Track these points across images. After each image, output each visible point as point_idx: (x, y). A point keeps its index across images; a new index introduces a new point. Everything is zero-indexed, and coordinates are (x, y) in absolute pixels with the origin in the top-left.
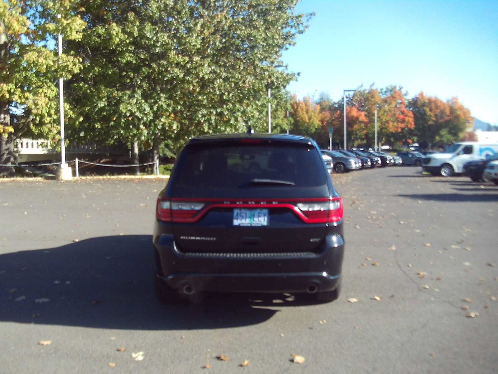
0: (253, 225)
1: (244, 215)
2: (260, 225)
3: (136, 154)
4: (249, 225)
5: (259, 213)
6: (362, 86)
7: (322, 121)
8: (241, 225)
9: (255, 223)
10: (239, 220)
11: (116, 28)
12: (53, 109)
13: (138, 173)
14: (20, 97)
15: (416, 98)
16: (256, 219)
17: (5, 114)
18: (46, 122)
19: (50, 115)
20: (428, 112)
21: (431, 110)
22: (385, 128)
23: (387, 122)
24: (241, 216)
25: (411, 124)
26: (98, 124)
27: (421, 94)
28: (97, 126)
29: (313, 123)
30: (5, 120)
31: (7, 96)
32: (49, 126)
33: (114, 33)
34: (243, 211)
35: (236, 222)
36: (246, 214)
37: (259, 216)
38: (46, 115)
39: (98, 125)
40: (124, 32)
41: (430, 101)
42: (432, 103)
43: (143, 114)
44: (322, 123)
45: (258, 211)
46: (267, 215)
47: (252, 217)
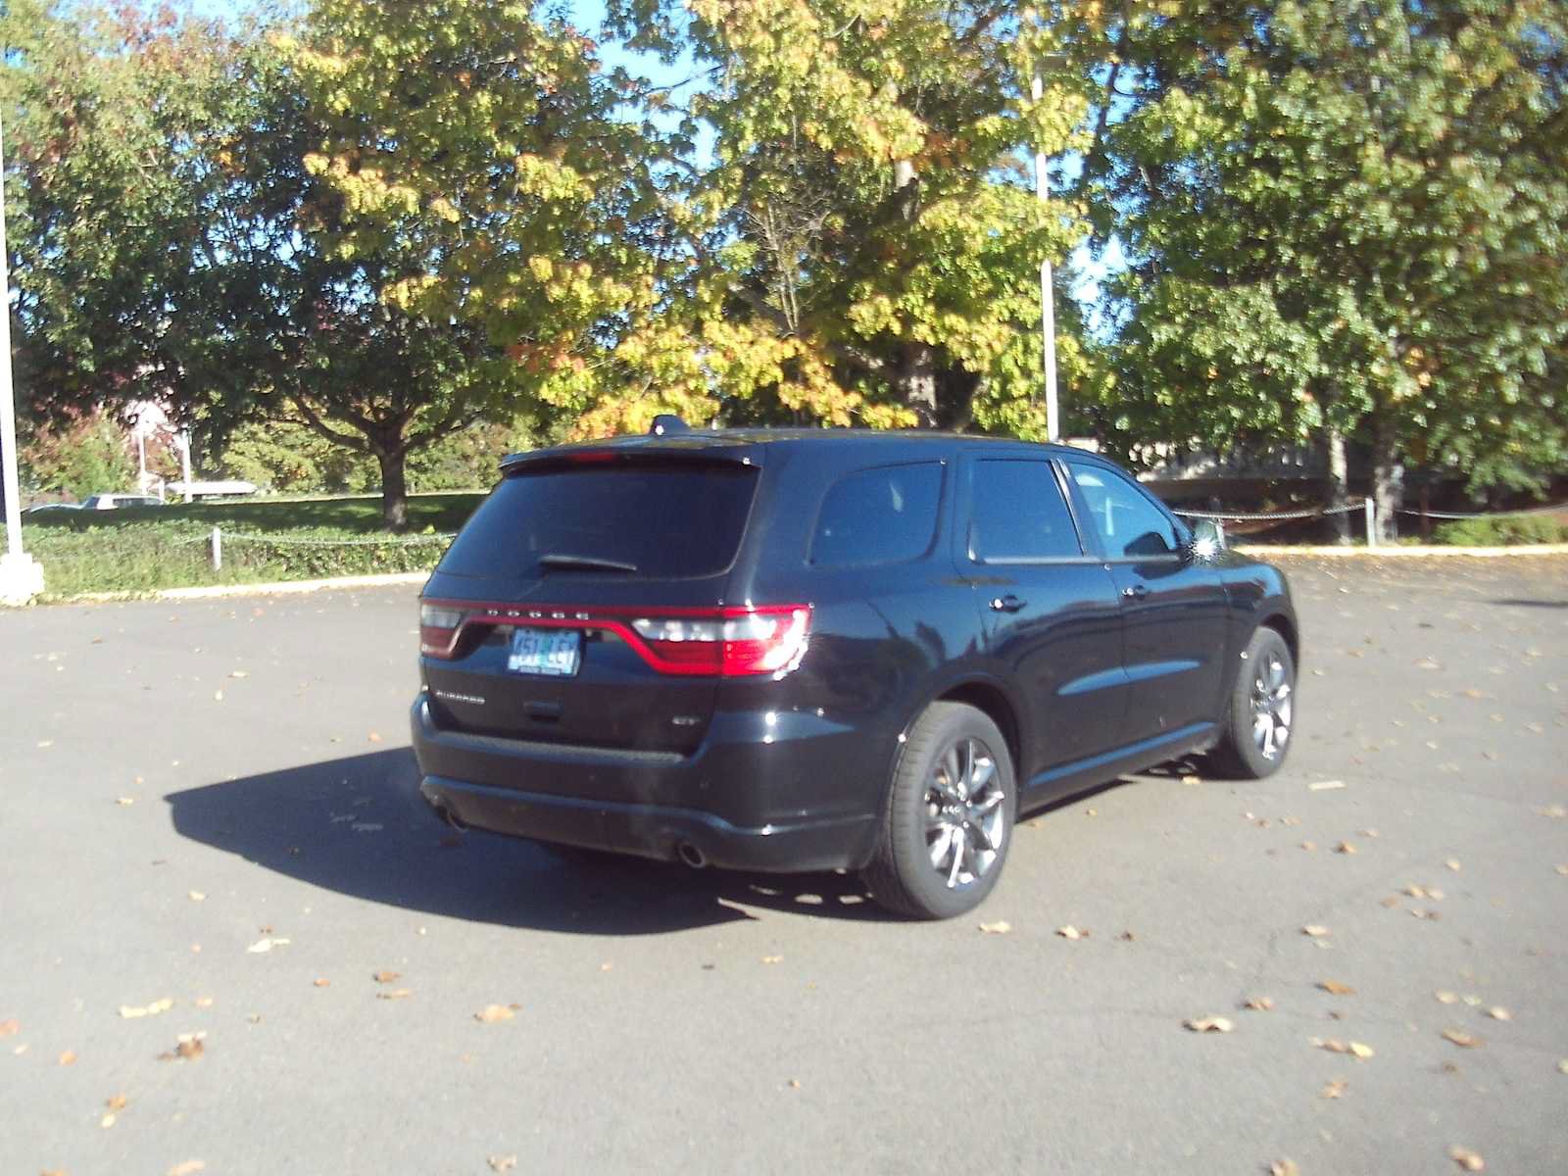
0: (544, 672)
1: (531, 644)
2: (557, 673)
3: (1338, 479)
4: (536, 671)
5: (562, 642)
8: (522, 670)
9: (550, 665)
10: (520, 658)
11: (1186, 104)
12: (1036, 355)
13: (1345, 539)
14: (933, 329)
16: (552, 657)
17: (919, 376)
18: (1015, 393)
19: (1027, 373)
24: (526, 647)
26: (1165, 391)
28: (1160, 398)
30: (920, 392)
31: (896, 328)
32: (1024, 403)
33: (1180, 117)
34: (533, 635)
35: (516, 662)
36: (536, 641)
37: (560, 650)
38: (1016, 372)
39: (1164, 397)
40: (1212, 111)
43: (1283, 355)
45: (561, 636)
46: (575, 647)
47: (547, 650)
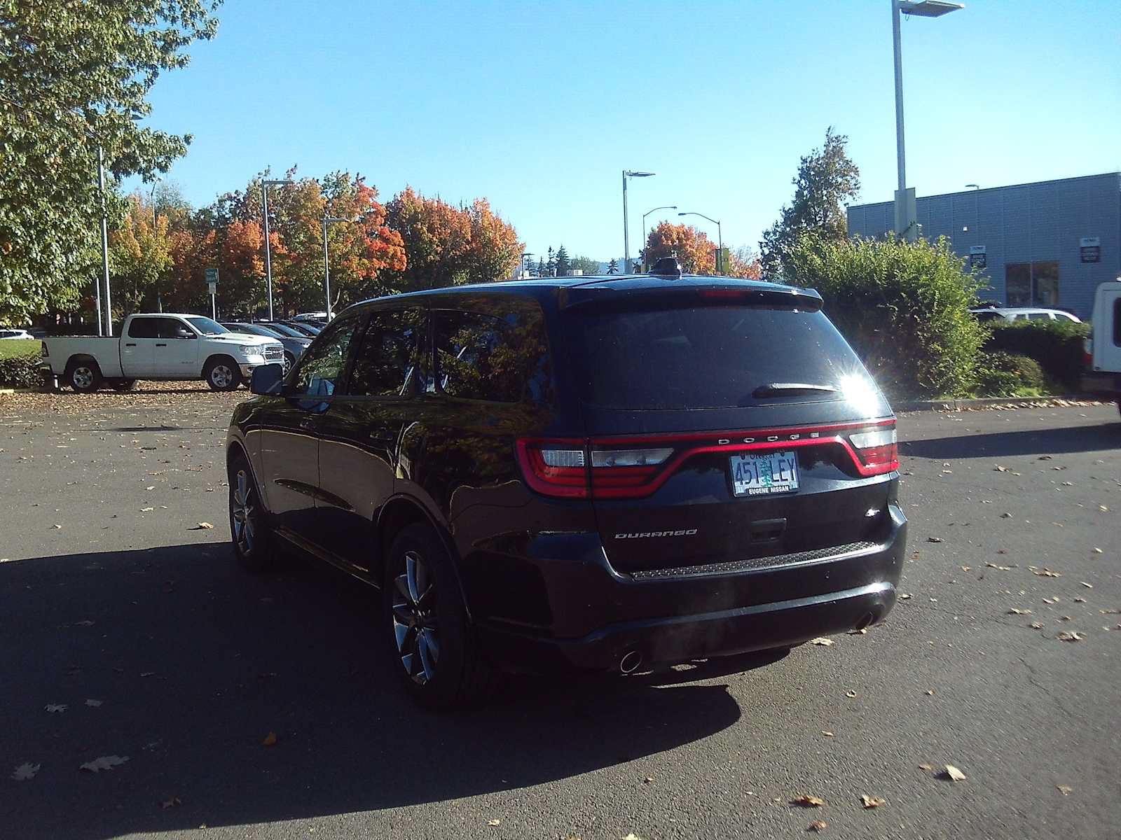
0: (773, 490)
1: (751, 468)
2: (785, 489)
4: (765, 491)
5: (780, 461)
6: (267, 172)
7: (174, 254)
8: (752, 493)
10: (743, 482)
15: (397, 202)
20: (427, 236)
21: (431, 230)
22: (343, 271)
23: (345, 256)
25: (400, 261)
27: (408, 194)
29: (152, 260)
35: (739, 488)
41: (428, 210)
42: (433, 214)
44: (175, 259)
